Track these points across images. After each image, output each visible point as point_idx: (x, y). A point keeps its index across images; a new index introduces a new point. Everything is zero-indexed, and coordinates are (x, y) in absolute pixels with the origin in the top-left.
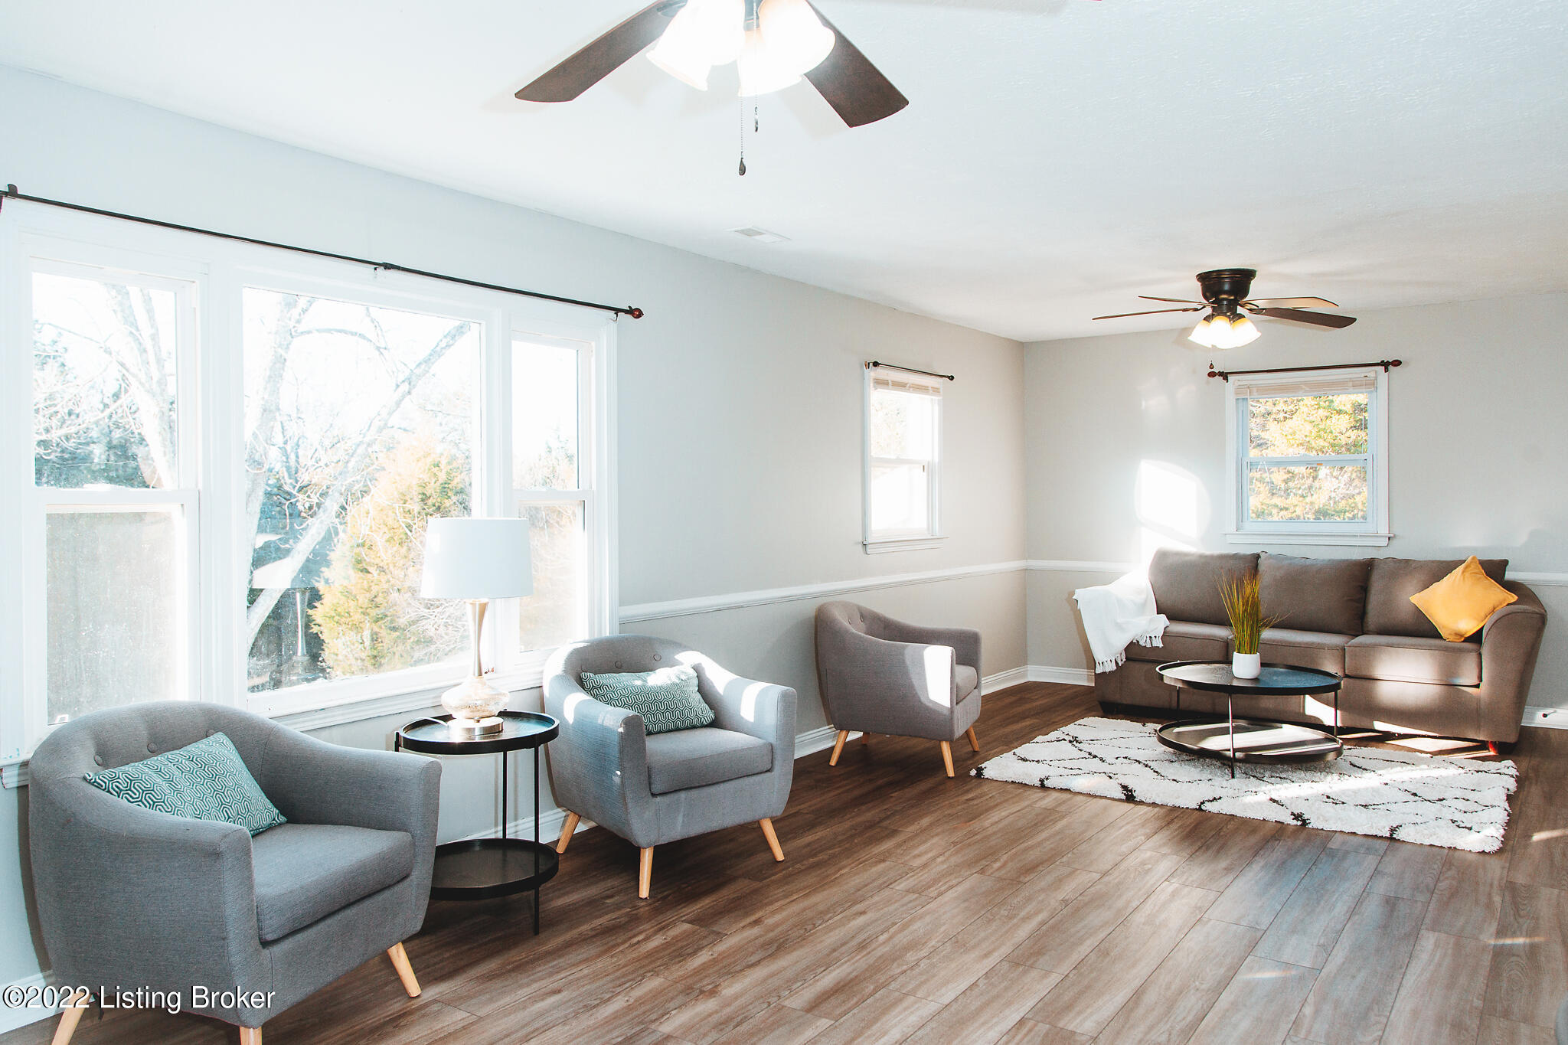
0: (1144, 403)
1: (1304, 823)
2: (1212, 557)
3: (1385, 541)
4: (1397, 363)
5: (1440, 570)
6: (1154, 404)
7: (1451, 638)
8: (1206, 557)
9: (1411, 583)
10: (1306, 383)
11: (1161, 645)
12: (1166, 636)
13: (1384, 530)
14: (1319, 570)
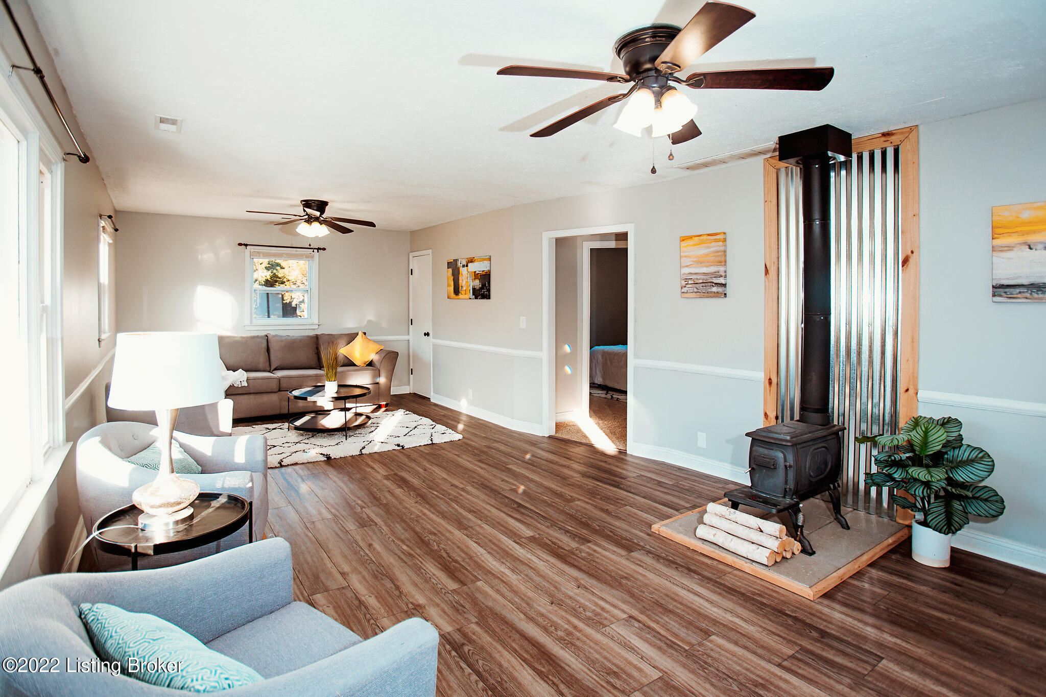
0: (200, 256)
1: (403, 447)
2: (247, 337)
3: (316, 327)
4: (324, 249)
5: (351, 337)
6: (207, 257)
7: (362, 365)
8: (245, 338)
9: (342, 342)
10: (286, 254)
11: (246, 385)
12: (248, 380)
13: (316, 322)
14: (301, 341)
